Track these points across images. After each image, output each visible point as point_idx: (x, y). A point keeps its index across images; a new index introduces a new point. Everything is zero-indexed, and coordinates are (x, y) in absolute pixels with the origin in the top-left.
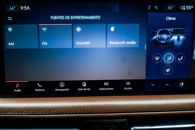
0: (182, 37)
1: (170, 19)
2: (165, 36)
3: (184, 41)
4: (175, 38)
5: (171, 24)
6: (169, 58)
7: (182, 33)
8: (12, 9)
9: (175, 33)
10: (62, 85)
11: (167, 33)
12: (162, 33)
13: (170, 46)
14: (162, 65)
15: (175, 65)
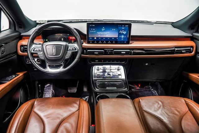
0: (125, 32)
1: (123, 28)
2: (122, 32)
3: (126, 33)
4: (124, 32)
5: (123, 29)
6: (123, 36)
7: (126, 31)
8: (91, 26)
9: (124, 31)
10: (100, 41)
11: (122, 31)
12: (121, 31)
13: (123, 34)
14: (121, 38)
15: (124, 38)
